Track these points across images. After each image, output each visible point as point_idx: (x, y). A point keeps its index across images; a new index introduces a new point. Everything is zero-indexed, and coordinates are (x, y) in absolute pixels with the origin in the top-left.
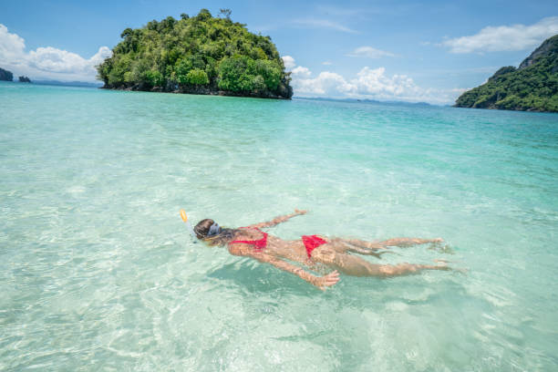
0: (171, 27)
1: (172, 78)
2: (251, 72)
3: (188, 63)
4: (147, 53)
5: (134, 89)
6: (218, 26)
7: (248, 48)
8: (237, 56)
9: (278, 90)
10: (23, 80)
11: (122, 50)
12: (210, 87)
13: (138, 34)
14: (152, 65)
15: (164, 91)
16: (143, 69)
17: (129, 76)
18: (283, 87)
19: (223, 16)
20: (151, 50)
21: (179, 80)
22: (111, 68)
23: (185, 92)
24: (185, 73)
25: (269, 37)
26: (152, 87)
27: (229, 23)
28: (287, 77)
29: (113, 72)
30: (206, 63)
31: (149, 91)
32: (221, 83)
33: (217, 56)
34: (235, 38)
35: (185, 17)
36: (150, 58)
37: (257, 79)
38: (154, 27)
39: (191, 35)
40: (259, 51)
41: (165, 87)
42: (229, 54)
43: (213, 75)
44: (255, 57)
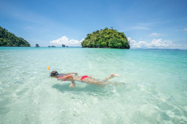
0: (98, 32)
1: (97, 44)
2: (118, 42)
3: (101, 40)
4: (92, 39)
5: (88, 47)
6: (109, 31)
7: (117, 36)
8: (114, 38)
9: (126, 46)
10: (67, 47)
11: (87, 39)
12: (107, 46)
13: (91, 35)
14: (93, 42)
15: (95, 48)
16: (91, 43)
17: (88, 44)
18: (127, 46)
19: (111, 29)
21: (99, 45)
22: (84, 43)
23: (100, 48)
24: (101, 43)
25: (123, 33)
27: (112, 30)
28: (128, 43)
30: (106, 40)
31: (92, 48)
32: (110, 45)
33: (109, 38)
34: (114, 33)
35: (101, 30)
36: (93, 40)
37: (120, 44)
38: (94, 33)
39: (103, 34)
40: (120, 36)
41: (96, 47)
42: (112, 38)
43: (108, 43)
44: (119, 38)
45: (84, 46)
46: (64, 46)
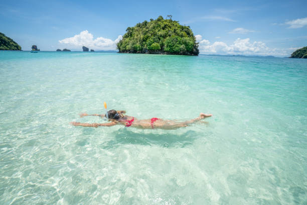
0: (146, 25)
1: (145, 47)
2: (180, 43)
3: (152, 40)
4: (136, 37)
5: (130, 53)
6: (165, 23)
7: (179, 32)
8: (174, 36)
9: (192, 51)
10: (92, 51)
11: (126, 37)
12: (161, 51)
13: (133, 29)
14: (137, 42)
15: (142, 53)
16: (133, 44)
17: (128, 47)
18: (195, 50)
19: (168, 18)
20: (137, 35)
21: (148, 48)
22: (121, 44)
23: (150, 53)
24: (150, 45)
25: (189, 27)
26: (136, 51)
27: (171, 21)
28: (197, 45)
29: (122, 46)
30: (160, 40)
31: (136, 53)
32: (166, 49)
33: (164, 37)
35: (152, 20)
36: (136, 39)
37: (182, 47)
38: (139, 26)
39: (154, 28)
40: (184, 33)
41: (142, 51)
42: (170, 36)
43: (162, 45)
44: (182, 36)
45: (122, 49)
46: (86, 49)
